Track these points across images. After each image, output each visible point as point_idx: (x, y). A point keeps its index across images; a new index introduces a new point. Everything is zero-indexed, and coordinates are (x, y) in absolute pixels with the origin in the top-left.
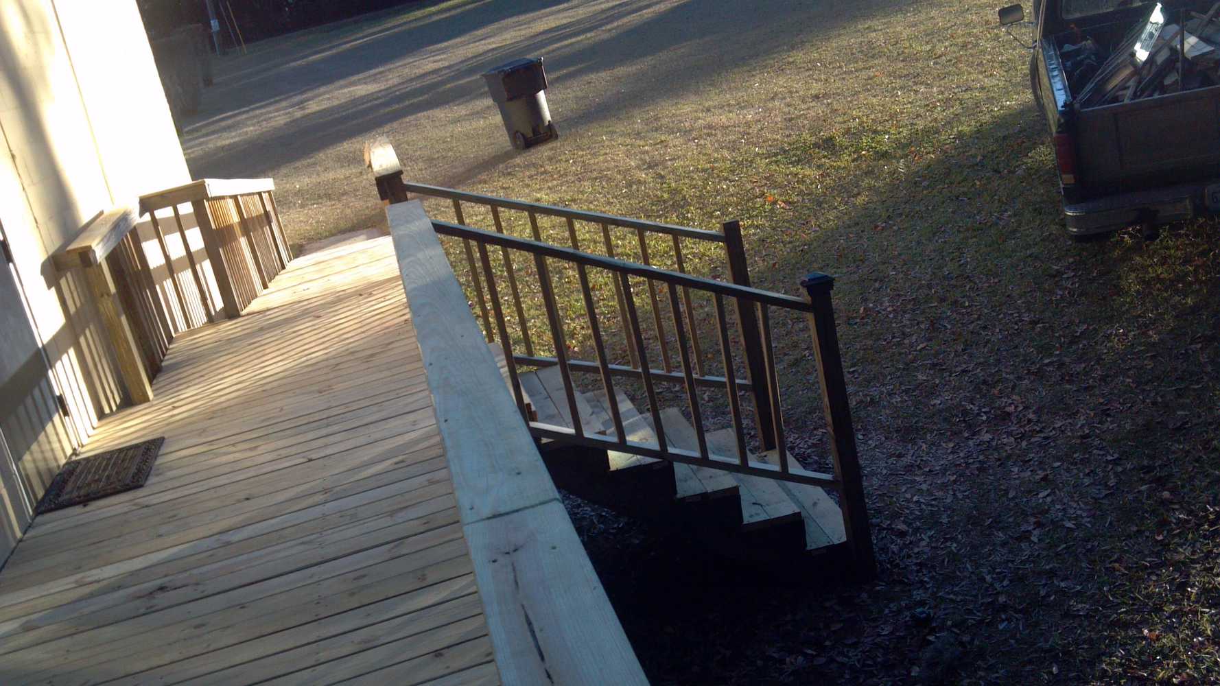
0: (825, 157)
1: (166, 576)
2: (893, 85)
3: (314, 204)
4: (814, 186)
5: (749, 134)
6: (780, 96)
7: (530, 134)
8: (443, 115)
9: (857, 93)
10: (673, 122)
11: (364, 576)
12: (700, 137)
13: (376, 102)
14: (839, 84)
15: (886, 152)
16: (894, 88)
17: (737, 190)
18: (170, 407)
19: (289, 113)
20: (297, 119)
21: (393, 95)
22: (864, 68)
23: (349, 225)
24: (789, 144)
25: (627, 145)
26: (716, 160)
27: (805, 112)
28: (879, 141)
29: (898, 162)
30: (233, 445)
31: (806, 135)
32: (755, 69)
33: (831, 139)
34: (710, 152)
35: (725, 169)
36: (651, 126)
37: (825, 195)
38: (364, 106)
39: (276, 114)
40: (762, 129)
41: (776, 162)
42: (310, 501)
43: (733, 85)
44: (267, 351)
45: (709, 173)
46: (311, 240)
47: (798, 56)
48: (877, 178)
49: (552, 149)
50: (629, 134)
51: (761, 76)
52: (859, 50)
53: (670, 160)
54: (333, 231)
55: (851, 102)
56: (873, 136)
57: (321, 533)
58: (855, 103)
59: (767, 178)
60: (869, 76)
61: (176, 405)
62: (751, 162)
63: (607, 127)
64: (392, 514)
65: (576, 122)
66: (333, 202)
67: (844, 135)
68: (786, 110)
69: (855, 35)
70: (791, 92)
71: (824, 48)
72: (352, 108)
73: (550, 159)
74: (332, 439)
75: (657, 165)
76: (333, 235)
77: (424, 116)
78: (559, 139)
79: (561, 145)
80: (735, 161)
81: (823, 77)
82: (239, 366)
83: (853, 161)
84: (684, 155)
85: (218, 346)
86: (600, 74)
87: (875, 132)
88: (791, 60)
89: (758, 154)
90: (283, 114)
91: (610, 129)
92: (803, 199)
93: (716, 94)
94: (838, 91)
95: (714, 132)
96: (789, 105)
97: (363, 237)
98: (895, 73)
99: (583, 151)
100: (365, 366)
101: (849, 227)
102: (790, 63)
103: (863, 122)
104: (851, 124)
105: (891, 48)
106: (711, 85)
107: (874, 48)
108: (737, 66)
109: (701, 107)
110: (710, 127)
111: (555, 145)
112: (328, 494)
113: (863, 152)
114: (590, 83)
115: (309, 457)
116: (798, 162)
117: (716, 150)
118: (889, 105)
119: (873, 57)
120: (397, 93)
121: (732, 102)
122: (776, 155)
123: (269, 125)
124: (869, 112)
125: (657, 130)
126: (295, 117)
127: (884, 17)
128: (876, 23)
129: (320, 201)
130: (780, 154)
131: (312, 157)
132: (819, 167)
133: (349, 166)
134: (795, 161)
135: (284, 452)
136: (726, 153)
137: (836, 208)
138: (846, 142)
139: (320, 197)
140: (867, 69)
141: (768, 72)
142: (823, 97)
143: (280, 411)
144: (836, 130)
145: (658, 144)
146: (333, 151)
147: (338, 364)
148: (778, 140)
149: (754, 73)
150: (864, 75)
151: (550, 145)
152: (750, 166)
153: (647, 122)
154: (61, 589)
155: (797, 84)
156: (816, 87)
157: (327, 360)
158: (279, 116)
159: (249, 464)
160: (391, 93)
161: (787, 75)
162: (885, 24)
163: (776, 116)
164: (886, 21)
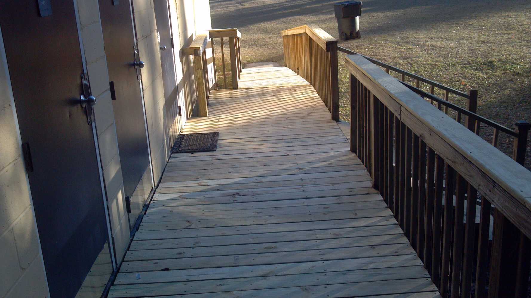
0: (489, 69)
1: (237, 189)
2: (521, 43)
3: (249, 47)
4: (484, 81)
5: (452, 52)
6: (466, 38)
7: (349, 34)
8: (306, 19)
9: (503, 44)
10: (415, 41)
11: (328, 208)
12: (428, 50)
13: (275, 8)
14: (494, 38)
15: (519, 73)
16: (521, 45)
17: (447, 76)
18: (217, 121)
19: (236, 6)
20: (240, 10)
21: (283, 6)
22: (506, 33)
23: (265, 59)
24: (472, 61)
25: (393, 47)
26: (437, 61)
27: (479, 48)
28: (515, 68)
29: (525, 78)
30: (251, 142)
31: (479, 58)
32: (453, 24)
33: (492, 62)
34: (434, 57)
35: (441, 66)
36: (404, 40)
37: (489, 86)
38: (269, 9)
39: (231, 5)
40: (458, 52)
41: (466, 67)
42: (293, 172)
43: (442, 29)
44: (254, 106)
45: (434, 66)
46: (249, 62)
47: (474, 22)
48: (514, 84)
49: (358, 43)
50: (394, 42)
51: (456, 28)
52: (503, 25)
53: (415, 57)
54: (259, 60)
55: (501, 47)
56: (512, 64)
57: (303, 186)
58: (503, 48)
59: (461, 74)
60: (509, 37)
61: (220, 120)
62: (454, 65)
63: (383, 37)
64: (333, 184)
65: (368, 33)
66: (258, 48)
67: (498, 61)
68: (470, 45)
69: (501, 18)
70: (471, 38)
71: (486, 21)
72: (264, 9)
73: (357, 47)
74: (295, 148)
75: (408, 58)
76: (258, 62)
77: (297, 18)
78: (361, 39)
79: (362, 41)
80: (446, 63)
81: (486, 34)
82: (243, 110)
83: (503, 74)
84: (421, 56)
85: (231, 100)
86: (378, 14)
87: (513, 63)
88: (471, 23)
89: (457, 62)
90: (234, 6)
91: (385, 38)
92: (479, 86)
93: (435, 32)
94: (494, 41)
95: (435, 48)
96: (470, 43)
97: (271, 65)
98: (521, 38)
99: (372, 45)
100: (301, 120)
101: (501, 103)
102: (470, 25)
103: (507, 57)
104: (501, 57)
105: (519, 27)
106: (433, 27)
107: (511, 25)
108: (444, 21)
109: (428, 36)
110: (433, 46)
111: (359, 41)
112: (301, 171)
113: (508, 71)
114: (374, 16)
115: (288, 153)
116: (476, 69)
117: (436, 57)
118: (519, 52)
119: (510, 29)
120: (284, 6)
121: (443, 37)
122: (465, 64)
123: (228, 9)
124: (510, 54)
125: (407, 43)
126: (239, 9)
127: (516, 12)
128: (512, 14)
129: (252, 46)
130: (468, 64)
131: (247, 27)
132: (486, 73)
133: (264, 33)
134: (475, 69)
135: (275, 149)
136: (442, 60)
137: (494, 93)
138: (499, 64)
139: (252, 44)
140: (507, 34)
141: (459, 27)
142: (487, 42)
143: (268, 132)
144: (495, 59)
145: (408, 49)
146: (256, 26)
147: (288, 117)
148: (466, 58)
149: (453, 26)
150: (506, 36)
151: (357, 41)
152: (453, 67)
153: (402, 38)
154: (192, 185)
155: (474, 34)
156: (483, 38)
157: (283, 114)
158: (232, 6)
159: (261, 151)
160: (282, 5)
161: (469, 29)
162: (515, 15)
163: (465, 47)
164: (516, 14)
